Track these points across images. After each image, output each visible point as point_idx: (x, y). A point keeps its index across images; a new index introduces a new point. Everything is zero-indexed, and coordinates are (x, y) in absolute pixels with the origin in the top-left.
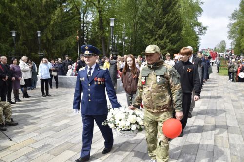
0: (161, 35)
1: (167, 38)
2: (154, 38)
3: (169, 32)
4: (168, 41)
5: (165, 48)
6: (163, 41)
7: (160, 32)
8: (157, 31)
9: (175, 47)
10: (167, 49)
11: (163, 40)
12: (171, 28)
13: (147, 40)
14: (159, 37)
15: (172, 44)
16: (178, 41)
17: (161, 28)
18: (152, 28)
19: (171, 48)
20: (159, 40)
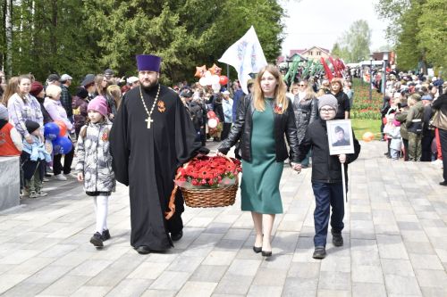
1: (173, 8)
2: (124, 7)
4: (175, 19)
5: (166, 45)
6: (159, 20)
9: (200, 41)
10: (172, 49)
11: (158, 15)
13: (100, 14)
14: (143, 4)
15: (189, 30)
16: (210, 21)
19: (188, 44)
20: (143, 14)
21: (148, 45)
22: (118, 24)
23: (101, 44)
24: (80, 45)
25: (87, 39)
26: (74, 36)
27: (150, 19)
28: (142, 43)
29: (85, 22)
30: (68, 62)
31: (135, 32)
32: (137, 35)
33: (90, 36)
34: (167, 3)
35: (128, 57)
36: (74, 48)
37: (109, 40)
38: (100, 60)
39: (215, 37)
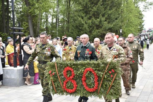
0: (96, 12)
1: (103, 16)
2: (88, 16)
3: (105, 8)
4: (103, 19)
5: (101, 27)
6: (98, 20)
7: (95, 9)
8: (92, 8)
9: (112, 26)
10: (103, 29)
11: (98, 18)
12: (108, 5)
13: (80, 19)
14: (94, 15)
15: (109, 23)
16: (116, 19)
17: (96, 4)
18: (86, 4)
19: (108, 27)
20: (94, 18)
21: (95, 28)
22: (86, 21)
23: (80, 28)
24: (75, 28)
25: (77, 26)
26: (73, 26)
27: (96, 19)
28: (93, 27)
29: (76, 21)
30: (71, 34)
31: (91, 24)
32: (92, 25)
33: (78, 25)
34: (101, 14)
35: (89, 32)
36: (73, 30)
37: (83, 27)
38: (80, 33)
39: (118, 24)
